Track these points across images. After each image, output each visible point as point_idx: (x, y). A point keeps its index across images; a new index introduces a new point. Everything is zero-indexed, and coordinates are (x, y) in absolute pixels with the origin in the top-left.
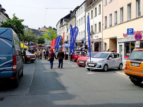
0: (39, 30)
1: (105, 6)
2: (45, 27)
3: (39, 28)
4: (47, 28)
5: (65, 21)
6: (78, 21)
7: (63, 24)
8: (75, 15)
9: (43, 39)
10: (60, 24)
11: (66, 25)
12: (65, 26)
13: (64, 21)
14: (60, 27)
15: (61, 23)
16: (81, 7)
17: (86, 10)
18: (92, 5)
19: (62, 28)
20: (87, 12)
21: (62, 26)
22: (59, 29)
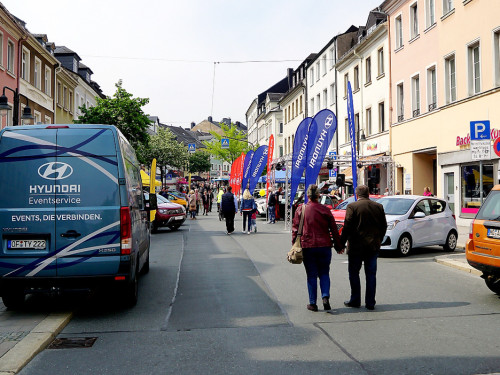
0: (194, 130)
1: (396, 51)
2: (210, 119)
3: (193, 124)
4: (216, 124)
5: (272, 100)
6: (313, 100)
7: (268, 111)
8: (304, 82)
9: (206, 158)
10: (256, 110)
11: (276, 111)
12: (273, 117)
13: (268, 100)
14: (257, 121)
15: (259, 108)
16: (321, 57)
17: (338, 67)
18: (357, 51)
19: (263, 122)
20: (340, 71)
21: (265, 118)
22: (255, 125)
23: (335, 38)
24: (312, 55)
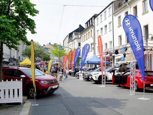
0: (44, 47)
2: (50, 43)
3: (44, 45)
4: (52, 45)
5: (75, 34)
6: (98, 31)
7: (73, 39)
8: (93, 24)
9: (49, 56)
11: (77, 38)
12: (76, 41)
14: (69, 43)
15: (70, 38)
18: (128, 4)
19: (71, 43)
20: (115, 16)
21: (72, 41)
22: (68, 44)
23: (112, 2)
24: (95, 14)
